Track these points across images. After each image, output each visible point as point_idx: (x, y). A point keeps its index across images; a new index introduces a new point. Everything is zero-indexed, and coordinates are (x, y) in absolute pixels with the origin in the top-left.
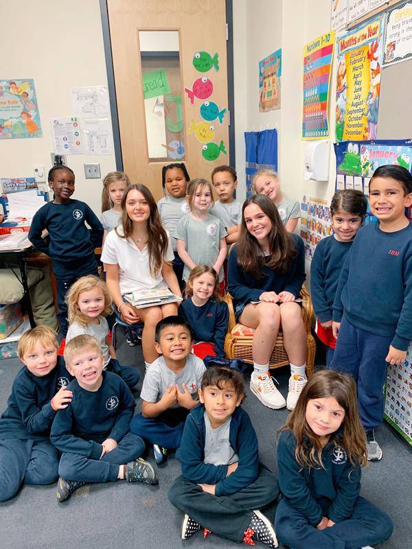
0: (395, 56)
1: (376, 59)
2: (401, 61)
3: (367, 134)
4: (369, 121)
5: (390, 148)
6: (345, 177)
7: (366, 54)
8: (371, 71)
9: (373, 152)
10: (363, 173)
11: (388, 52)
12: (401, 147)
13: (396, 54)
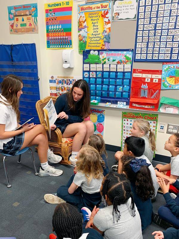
0: (119, 18)
1: (107, 18)
2: (123, 20)
3: (104, 47)
4: (105, 42)
5: (120, 52)
6: (90, 65)
7: (100, 14)
8: (105, 22)
9: (108, 54)
10: (102, 62)
11: (115, 16)
12: (126, 52)
13: (120, 17)
